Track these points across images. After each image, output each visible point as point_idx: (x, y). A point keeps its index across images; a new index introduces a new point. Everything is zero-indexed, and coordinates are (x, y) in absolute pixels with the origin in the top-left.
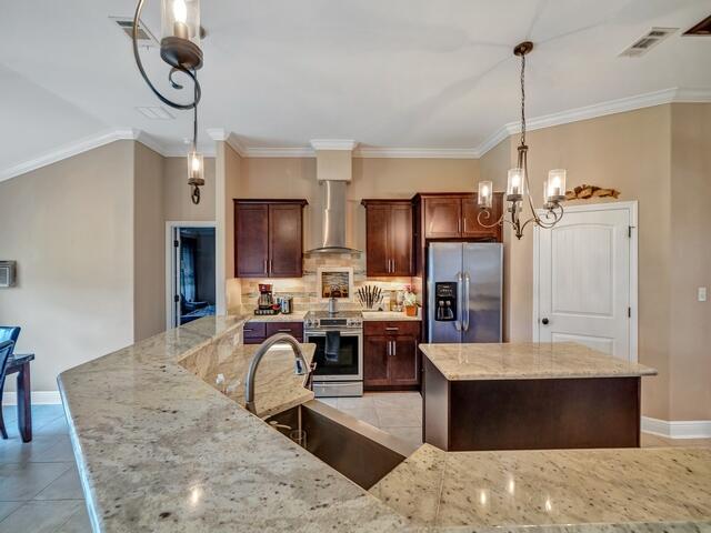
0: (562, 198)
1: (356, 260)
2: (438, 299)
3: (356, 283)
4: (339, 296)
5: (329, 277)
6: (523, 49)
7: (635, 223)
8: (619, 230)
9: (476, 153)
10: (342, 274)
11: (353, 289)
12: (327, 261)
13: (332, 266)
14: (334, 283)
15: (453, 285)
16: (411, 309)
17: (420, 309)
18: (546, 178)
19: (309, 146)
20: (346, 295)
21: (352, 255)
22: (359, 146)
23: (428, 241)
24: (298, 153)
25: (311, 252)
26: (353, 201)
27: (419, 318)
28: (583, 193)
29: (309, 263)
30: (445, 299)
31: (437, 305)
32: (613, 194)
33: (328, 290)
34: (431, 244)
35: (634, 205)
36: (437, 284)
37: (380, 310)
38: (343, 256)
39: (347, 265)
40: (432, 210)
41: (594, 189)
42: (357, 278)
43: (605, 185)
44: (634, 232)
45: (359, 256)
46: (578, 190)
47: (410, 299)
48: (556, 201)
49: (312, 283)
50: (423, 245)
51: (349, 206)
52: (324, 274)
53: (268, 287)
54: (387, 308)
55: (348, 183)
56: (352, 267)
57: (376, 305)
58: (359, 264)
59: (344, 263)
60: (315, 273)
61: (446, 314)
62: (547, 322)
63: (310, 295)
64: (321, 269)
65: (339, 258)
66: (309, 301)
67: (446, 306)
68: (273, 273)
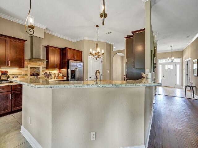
1: (42, 64)
3: (43, 71)
4: (36, 75)
6: (97, 26)
7: (102, 60)
8: (100, 61)
10: (36, 68)
11: (41, 73)
12: (32, 63)
13: (33, 65)
14: (34, 71)
17: (65, 77)
20: (39, 75)
21: (41, 62)
22: (47, 29)
23: (68, 60)
25: (26, 60)
27: (65, 79)
30: (73, 74)
33: (32, 73)
34: (70, 61)
37: (51, 79)
38: (38, 62)
42: (43, 69)
44: (102, 62)
45: (44, 63)
47: (61, 75)
49: (26, 71)
52: (31, 68)
54: (53, 78)
55: (42, 39)
56: (41, 66)
57: (50, 77)
58: (44, 65)
59: (39, 64)
60: (27, 67)
61: (73, 78)
62: (90, 78)
63: (25, 75)
64: (29, 66)
65: (37, 63)
66: (24, 77)
67: (73, 76)
68: (10, 67)
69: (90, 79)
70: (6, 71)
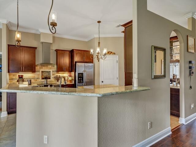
0: (106, 54)
1: (53, 67)
2: (79, 77)
3: (53, 75)
4: (47, 79)
5: (44, 73)
6: (99, 22)
7: (118, 60)
8: (115, 61)
9: (86, 40)
10: (48, 72)
11: (52, 76)
12: (43, 67)
13: (45, 69)
14: (45, 75)
15: (82, 74)
16: (71, 81)
17: (73, 81)
18: (103, 50)
19: (37, 30)
20: (49, 78)
21: (52, 66)
23: (76, 62)
24: (33, 32)
25: (38, 65)
26: (52, 49)
27: (73, 83)
28: (109, 53)
29: (37, 68)
30: (80, 77)
31: (78, 79)
32: (114, 54)
33: (43, 77)
34: (77, 63)
35: (118, 56)
36: (78, 73)
39: (50, 69)
40: (77, 54)
41: (111, 52)
42: (54, 73)
43: (113, 52)
44: (118, 62)
45: (54, 66)
46: (108, 52)
47: (70, 78)
48: (105, 54)
49: (38, 75)
50: (74, 63)
51: (51, 51)
52: (42, 72)
53: (22, 76)
55: (51, 44)
56: (52, 70)
58: (54, 69)
60: (39, 71)
61: (81, 81)
62: (102, 82)
63: (37, 78)
64: (41, 70)
65: (48, 67)
66: (37, 81)
67: (80, 79)
68: (25, 71)
69: (102, 84)
70: (21, 75)
